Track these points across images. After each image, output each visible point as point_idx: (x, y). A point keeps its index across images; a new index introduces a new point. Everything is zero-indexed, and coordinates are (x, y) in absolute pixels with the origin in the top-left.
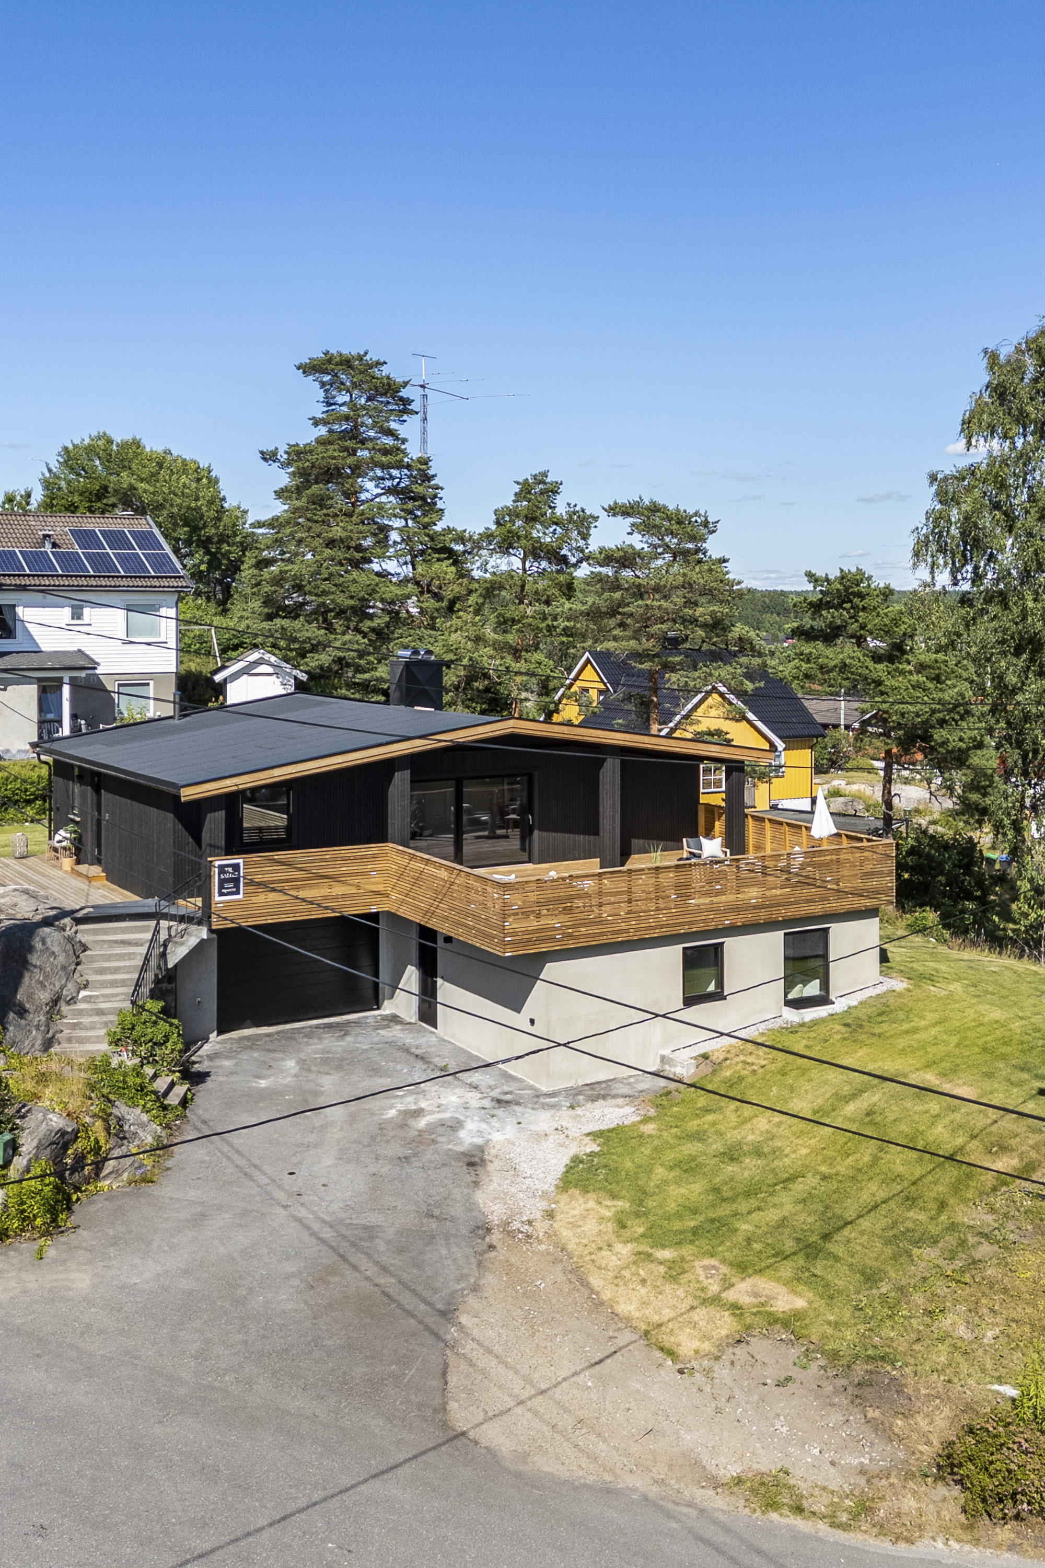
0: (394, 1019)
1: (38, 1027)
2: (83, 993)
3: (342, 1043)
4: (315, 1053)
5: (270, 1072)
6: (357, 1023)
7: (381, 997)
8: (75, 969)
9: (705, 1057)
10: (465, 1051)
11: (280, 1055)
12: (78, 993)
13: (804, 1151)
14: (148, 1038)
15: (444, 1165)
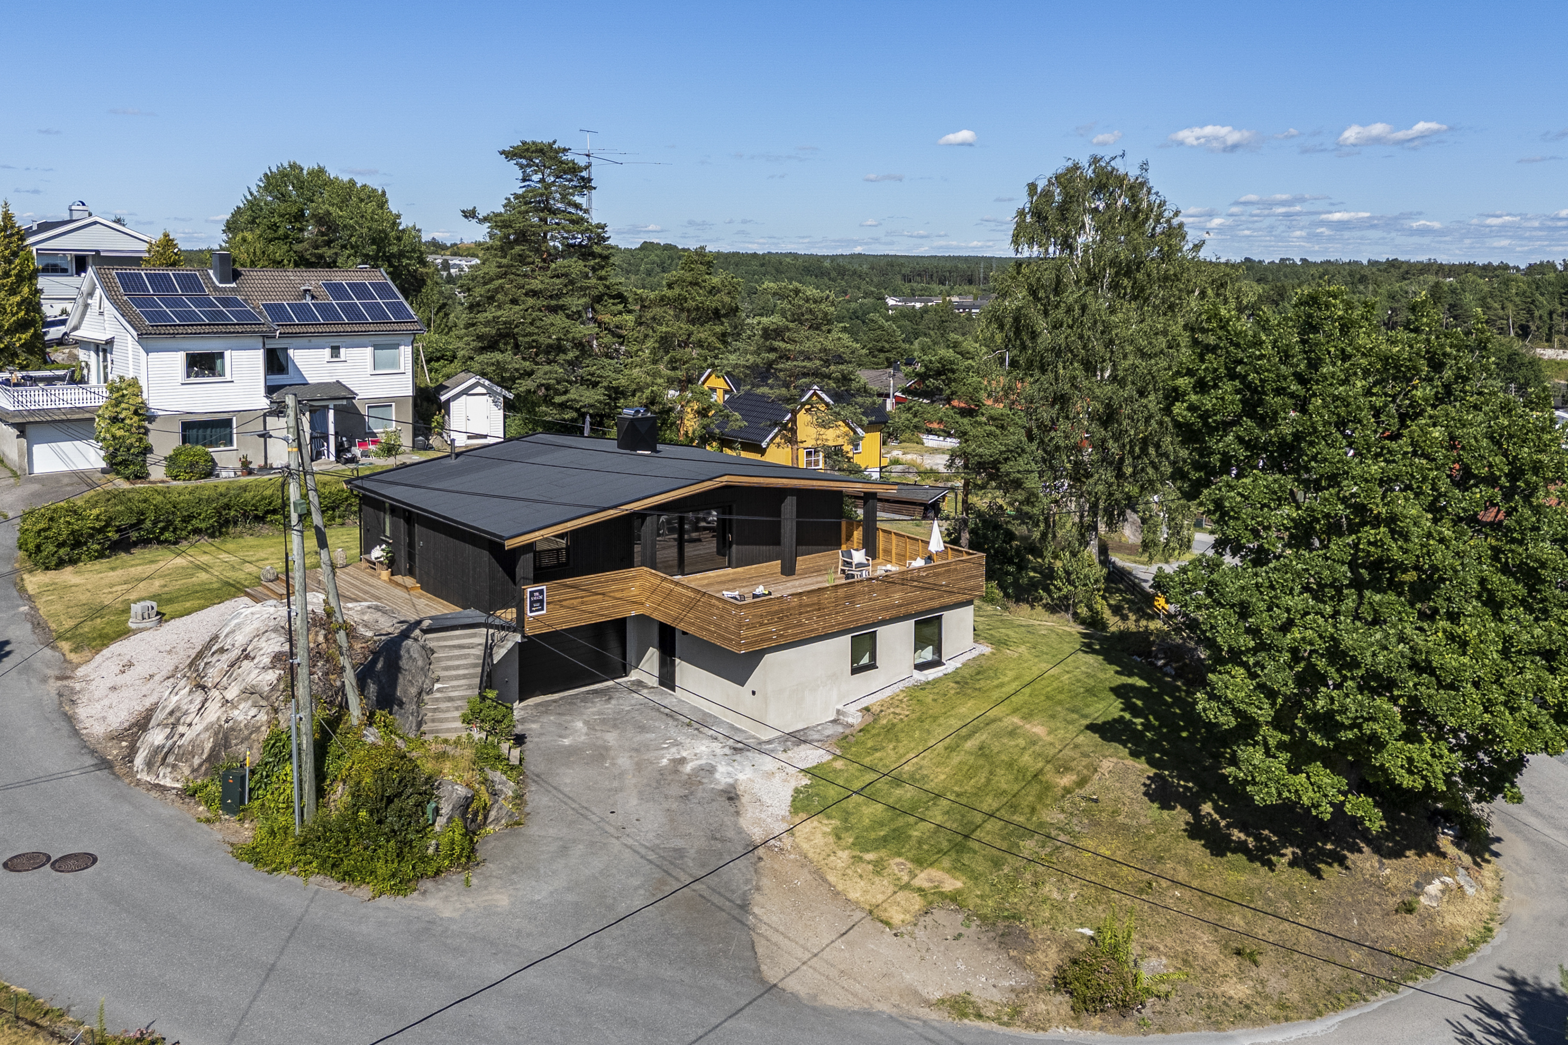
0: (640, 683)
1: (412, 714)
2: (437, 686)
3: (610, 706)
4: (594, 715)
5: (568, 732)
6: (614, 688)
7: (628, 668)
8: (429, 668)
9: (867, 709)
10: (700, 710)
11: (568, 718)
12: (434, 686)
13: (943, 777)
14: (491, 718)
15: (713, 800)
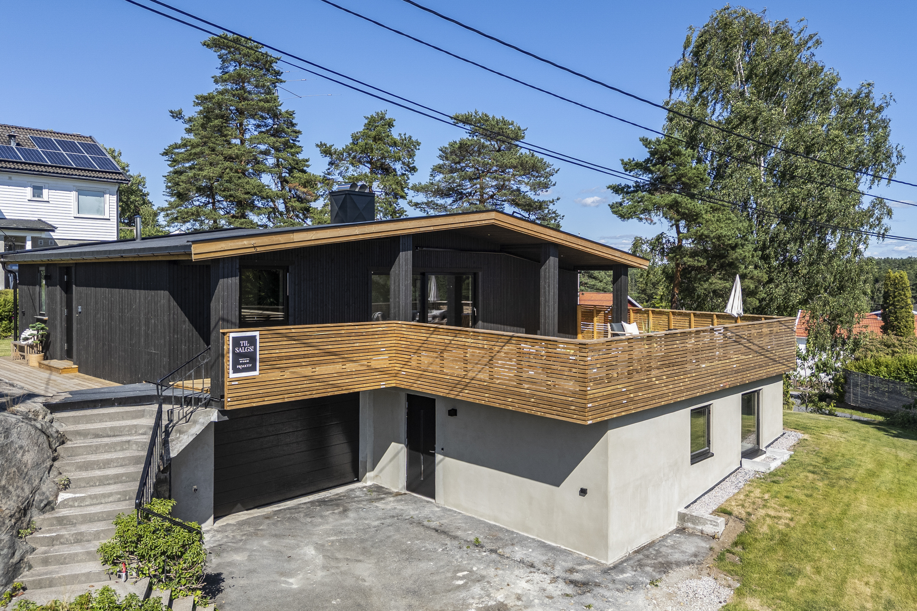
0: (378, 490)
2: (63, 496)
7: (361, 470)
8: (51, 466)
9: (724, 511)
10: (481, 522)
12: (57, 496)
14: (158, 551)
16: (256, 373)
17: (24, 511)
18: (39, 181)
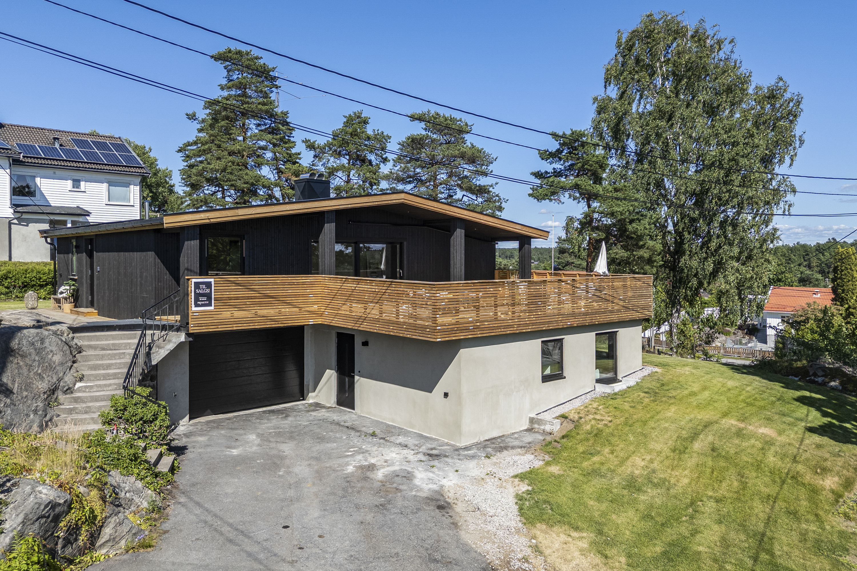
0: (317, 406)
1: (35, 412)
2: (78, 385)
3: (286, 422)
4: (269, 429)
5: (238, 443)
6: (292, 409)
7: (305, 391)
8: (72, 366)
9: (564, 417)
10: (382, 423)
11: (242, 432)
12: (75, 385)
14: (138, 417)
16: (212, 308)
17: (53, 391)
18: (77, 175)
